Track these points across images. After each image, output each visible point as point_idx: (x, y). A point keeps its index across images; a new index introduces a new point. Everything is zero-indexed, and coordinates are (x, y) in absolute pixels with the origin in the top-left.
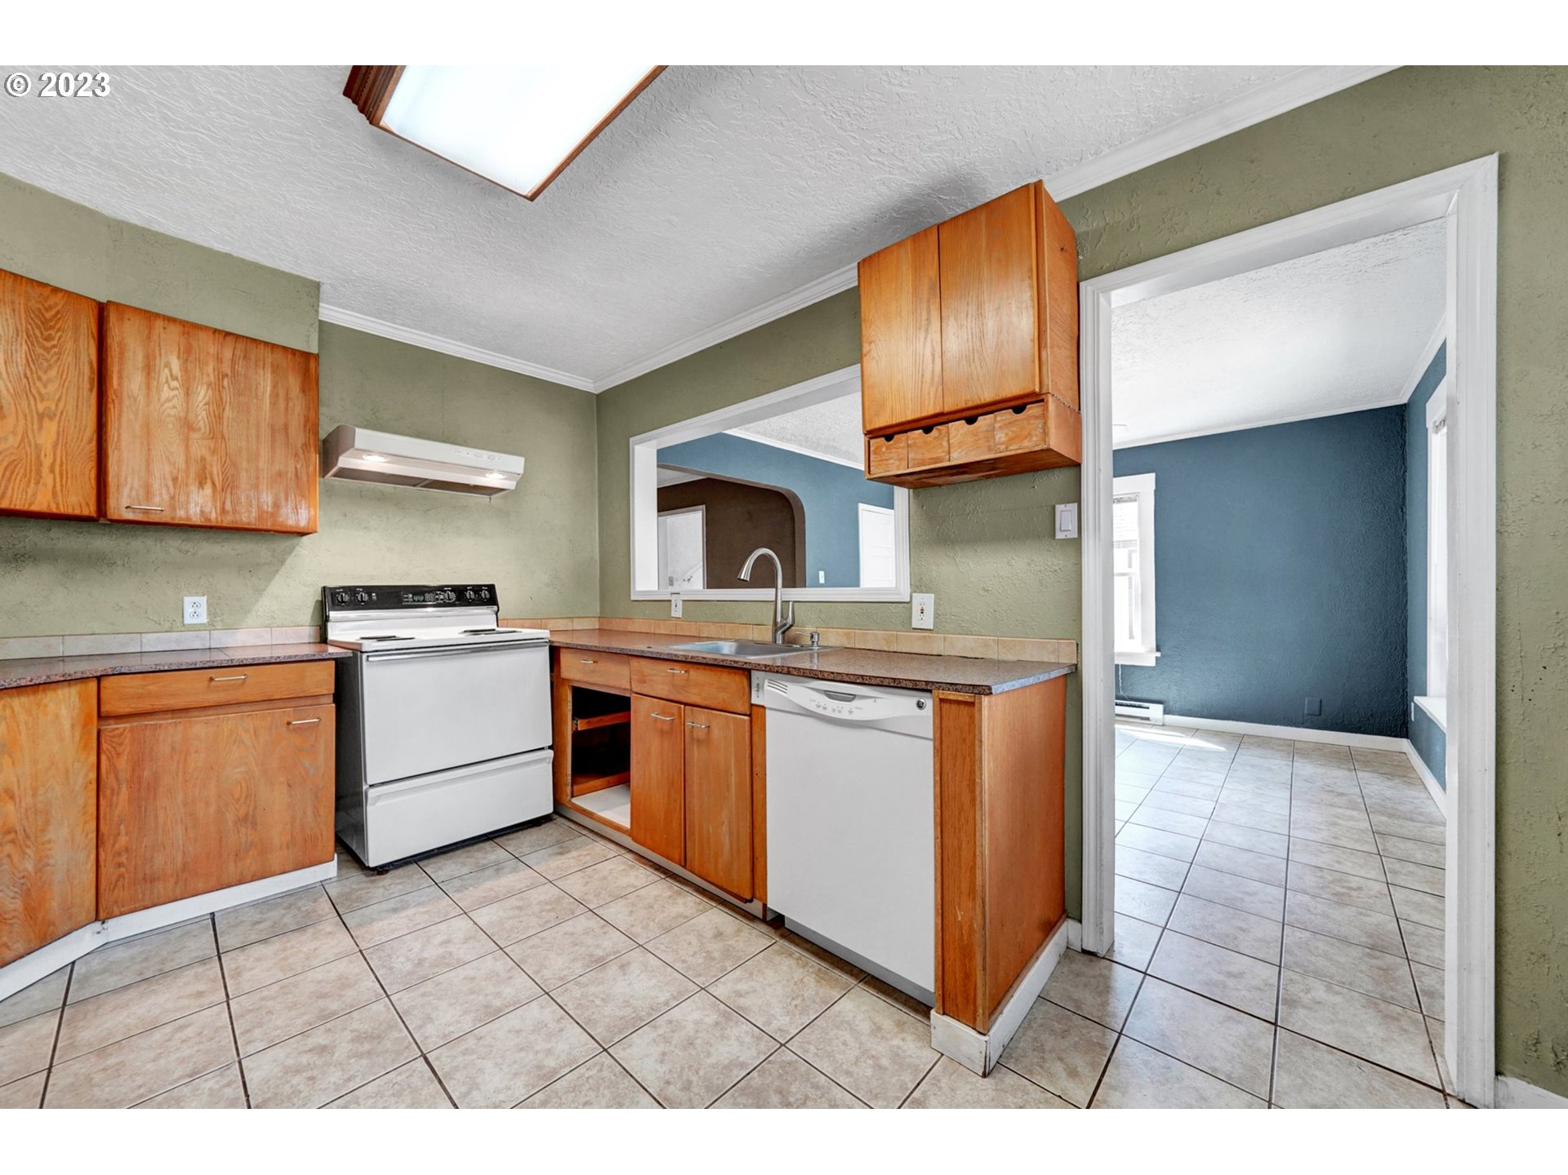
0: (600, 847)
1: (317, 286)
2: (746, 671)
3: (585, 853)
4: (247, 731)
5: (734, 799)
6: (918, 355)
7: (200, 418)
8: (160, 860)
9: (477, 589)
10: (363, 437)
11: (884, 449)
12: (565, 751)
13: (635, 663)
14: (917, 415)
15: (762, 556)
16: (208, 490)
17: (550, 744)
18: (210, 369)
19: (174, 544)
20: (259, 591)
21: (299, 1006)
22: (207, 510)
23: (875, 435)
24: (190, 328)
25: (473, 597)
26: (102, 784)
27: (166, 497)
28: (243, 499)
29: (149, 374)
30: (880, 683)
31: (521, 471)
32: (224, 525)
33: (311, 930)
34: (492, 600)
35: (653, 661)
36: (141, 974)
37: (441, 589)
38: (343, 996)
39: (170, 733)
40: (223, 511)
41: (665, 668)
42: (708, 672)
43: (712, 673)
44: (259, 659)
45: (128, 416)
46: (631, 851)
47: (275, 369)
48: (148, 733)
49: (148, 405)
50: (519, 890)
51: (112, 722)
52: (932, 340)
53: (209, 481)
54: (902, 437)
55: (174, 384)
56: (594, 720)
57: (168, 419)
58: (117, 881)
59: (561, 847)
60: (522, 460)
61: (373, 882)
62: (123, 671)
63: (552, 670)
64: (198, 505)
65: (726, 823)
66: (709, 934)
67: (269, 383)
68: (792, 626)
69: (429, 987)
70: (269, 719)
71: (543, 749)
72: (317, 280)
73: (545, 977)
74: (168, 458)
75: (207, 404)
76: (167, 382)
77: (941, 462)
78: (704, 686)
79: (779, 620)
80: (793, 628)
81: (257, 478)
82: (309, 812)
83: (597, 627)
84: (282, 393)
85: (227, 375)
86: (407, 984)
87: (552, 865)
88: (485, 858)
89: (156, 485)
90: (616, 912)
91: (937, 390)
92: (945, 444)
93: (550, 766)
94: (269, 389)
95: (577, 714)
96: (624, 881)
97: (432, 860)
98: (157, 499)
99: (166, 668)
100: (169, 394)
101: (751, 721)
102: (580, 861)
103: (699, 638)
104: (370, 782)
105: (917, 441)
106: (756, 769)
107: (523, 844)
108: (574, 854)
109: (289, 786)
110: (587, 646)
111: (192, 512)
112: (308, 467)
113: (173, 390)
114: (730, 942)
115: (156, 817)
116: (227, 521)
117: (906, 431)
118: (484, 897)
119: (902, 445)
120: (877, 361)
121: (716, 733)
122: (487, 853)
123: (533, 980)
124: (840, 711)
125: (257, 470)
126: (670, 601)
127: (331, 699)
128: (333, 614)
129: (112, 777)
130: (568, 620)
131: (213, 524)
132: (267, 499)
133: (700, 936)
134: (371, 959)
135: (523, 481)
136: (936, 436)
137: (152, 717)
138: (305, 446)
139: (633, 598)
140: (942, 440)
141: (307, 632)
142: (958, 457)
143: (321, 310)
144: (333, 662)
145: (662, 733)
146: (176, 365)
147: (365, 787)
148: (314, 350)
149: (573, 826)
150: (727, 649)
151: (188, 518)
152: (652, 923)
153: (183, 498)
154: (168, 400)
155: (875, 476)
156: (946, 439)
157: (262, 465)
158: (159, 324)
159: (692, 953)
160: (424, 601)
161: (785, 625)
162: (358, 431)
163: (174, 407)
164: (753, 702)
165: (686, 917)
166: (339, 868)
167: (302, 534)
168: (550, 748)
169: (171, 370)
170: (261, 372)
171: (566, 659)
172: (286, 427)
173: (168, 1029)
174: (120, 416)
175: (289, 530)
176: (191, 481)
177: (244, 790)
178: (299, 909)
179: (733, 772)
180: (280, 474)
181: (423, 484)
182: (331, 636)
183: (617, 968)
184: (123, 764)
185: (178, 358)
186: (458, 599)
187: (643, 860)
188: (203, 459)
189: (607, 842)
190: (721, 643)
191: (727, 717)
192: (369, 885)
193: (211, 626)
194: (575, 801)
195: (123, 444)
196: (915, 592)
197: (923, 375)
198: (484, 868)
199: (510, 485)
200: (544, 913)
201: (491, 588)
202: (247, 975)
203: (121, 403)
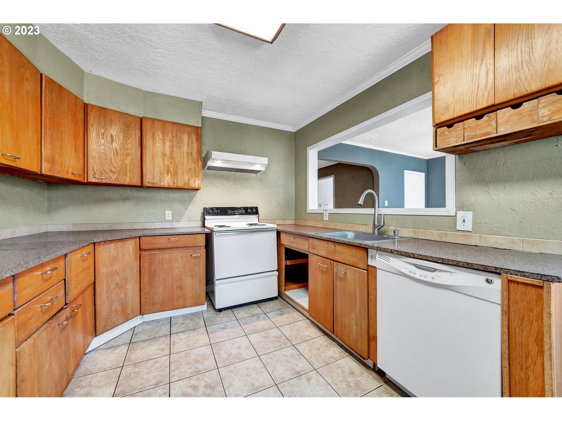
0: (296, 314)
1: (201, 103)
2: (365, 249)
3: (290, 316)
4: (180, 257)
5: (358, 309)
6: (475, 75)
7: (167, 152)
8: (156, 298)
9: (252, 208)
10: (215, 154)
11: (446, 133)
12: (282, 272)
13: (311, 240)
14: (474, 109)
15: (369, 193)
16: (170, 176)
17: (277, 269)
18: (170, 135)
19: (163, 194)
20: (186, 209)
21: (190, 364)
22: (169, 182)
23: (440, 126)
24: (164, 122)
25: (250, 211)
26: (141, 271)
27: (158, 179)
28: (179, 179)
29: (153, 139)
30: (456, 264)
31: (267, 163)
32: (174, 187)
33: (197, 331)
34: (257, 213)
35: (318, 240)
36: (150, 336)
37: (240, 208)
38: (204, 364)
39: (160, 256)
40: (174, 183)
41: (325, 244)
42: (345, 247)
43: (347, 248)
44: (183, 233)
45: (148, 152)
46: (308, 319)
47: (189, 134)
48: (153, 256)
49: (153, 149)
50: (265, 329)
51: (144, 251)
52: (486, 64)
53: (170, 173)
54: (461, 124)
55: (160, 141)
56: (293, 261)
57: (159, 153)
58: (145, 303)
59: (281, 312)
60: (267, 159)
61: (217, 314)
62: (146, 235)
63: (277, 240)
64: (167, 181)
65: (354, 319)
66: (347, 371)
67: (187, 138)
68: (383, 226)
69: (232, 368)
70: (186, 253)
71: (274, 271)
72: (201, 101)
73: (275, 376)
74: (159, 166)
75: (169, 147)
76: (158, 141)
77: (490, 134)
78: (343, 253)
79: (376, 223)
80: (383, 227)
81: (183, 171)
82: (198, 287)
83: (294, 223)
84: (190, 141)
85: (175, 137)
86: (225, 364)
87: (279, 319)
88: (254, 311)
89: (156, 175)
90: (303, 348)
91: (489, 92)
92: (494, 123)
93: (277, 278)
94: (187, 140)
95: (287, 258)
96: (307, 333)
97: (236, 309)
98: (156, 179)
99: (157, 235)
100: (159, 144)
101: (368, 273)
102: (288, 319)
103: (336, 230)
104: (216, 278)
105: (471, 125)
106: (371, 297)
107: (267, 307)
108: (286, 316)
109: (192, 277)
110: (291, 232)
111: (165, 183)
112: (198, 166)
113: (160, 143)
114: (358, 379)
115: (155, 285)
116: (175, 186)
117: (463, 121)
118: (253, 329)
119: (459, 129)
120: (444, 85)
121: (349, 276)
122: (254, 309)
123: (271, 376)
124: (425, 277)
125: (183, 168)
126: (323, 213)
127: (204, 247)
128: (207, 217)
129: (143, 269)
130: (283, 220)
131: (171, 187)
132: (186, 178)
133: (343, 371)
134: (214, 349)
135: (268, 167)
136: (486, 120)
137: (154, 251)
138: (197, 159)
139: (308, 212)
140: (491, 121)
141: (199, 223)
142: (503, 131)
143: (202, 112)
144: (205, 235)
145: (323, 271)
146: (160, 135)
147: (215, 280)
148: (200, 126)
149: (285, 303)
150: (350, 236)
151: (164, 185)
152: (320, 358)
153: (163, 178)
154: (159, 147)
155: (440, 148)
156: (495, 120)
157: (185, 166)
158: (156, 122)
159: (340, 381)
160: (234, 213)
161: (380, 225)
162: (213, 152)
163: (160, 149)
164: (369, 264)
165: (335, 358)
166: (207, 307)
167: (197, 190)
168: (277, 271)
169: (159, 137)
170: (184, 135)
171: (282, 236)
172: (192, 153)
173: (153, 361)
174: (146, 153)
175: (193, 188)
176: (165, 173)
177: (179, 277)
178: (194, 321)
179: (358, 296)
180: (190, 169)
181: (234, 171)
182: (206, 225)
183: (306, 379)
184: (146, 265)
185: (161, 133)
186: (245, 212)
187: (314, 324)
188: (168, 165)
189: (298, 312)
190: (347, 233)
191: (355, 269)
192: (216, 315)
193: (172, 221)
194: (286, 292)
195: (147, 162)
196: (459, 210)
197: (478, 86)
198: (253, 316)
199: (263, 169)
200: (275, 342)
201: (256, 208)
202: (177, 345)
203: (146, 148)
